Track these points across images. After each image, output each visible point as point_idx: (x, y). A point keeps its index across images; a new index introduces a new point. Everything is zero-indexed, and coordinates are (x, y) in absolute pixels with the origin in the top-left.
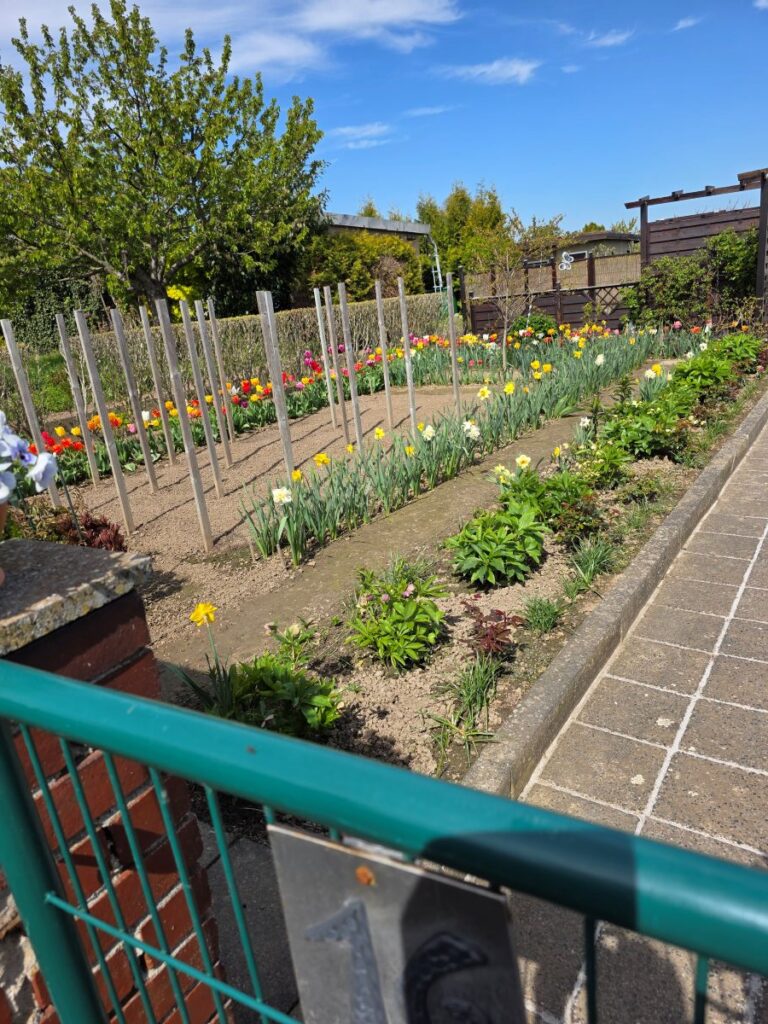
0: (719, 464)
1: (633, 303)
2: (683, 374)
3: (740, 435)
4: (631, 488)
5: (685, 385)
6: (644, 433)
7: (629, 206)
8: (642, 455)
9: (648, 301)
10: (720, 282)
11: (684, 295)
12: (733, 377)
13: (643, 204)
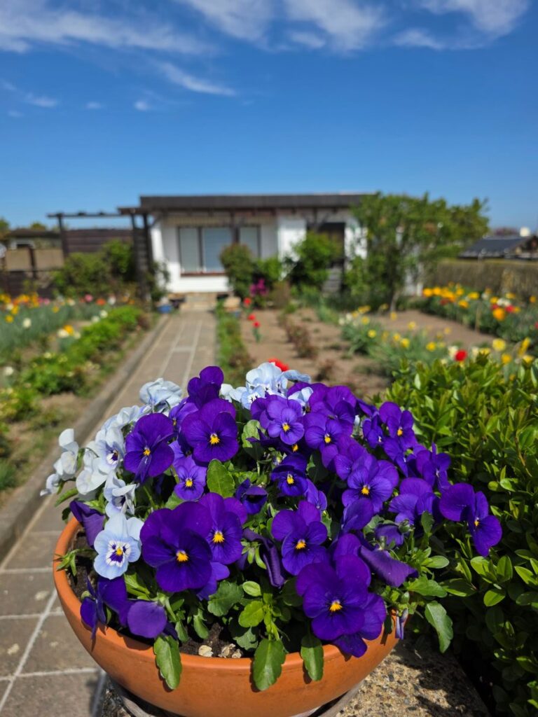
0: (104, 395)
1: (61, 282)
2: (86, 333)
3: (121, 373)
4: (40, 419)
5: (88, 341)
6: (53, 377)
7: (50, 216)
8: (53, 393)
9: (70, 281)
10: (116, 272)
11: (94, 278)
12: (120, 335)
13: (60, 216)
